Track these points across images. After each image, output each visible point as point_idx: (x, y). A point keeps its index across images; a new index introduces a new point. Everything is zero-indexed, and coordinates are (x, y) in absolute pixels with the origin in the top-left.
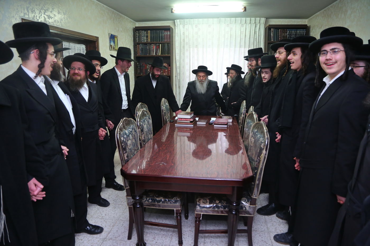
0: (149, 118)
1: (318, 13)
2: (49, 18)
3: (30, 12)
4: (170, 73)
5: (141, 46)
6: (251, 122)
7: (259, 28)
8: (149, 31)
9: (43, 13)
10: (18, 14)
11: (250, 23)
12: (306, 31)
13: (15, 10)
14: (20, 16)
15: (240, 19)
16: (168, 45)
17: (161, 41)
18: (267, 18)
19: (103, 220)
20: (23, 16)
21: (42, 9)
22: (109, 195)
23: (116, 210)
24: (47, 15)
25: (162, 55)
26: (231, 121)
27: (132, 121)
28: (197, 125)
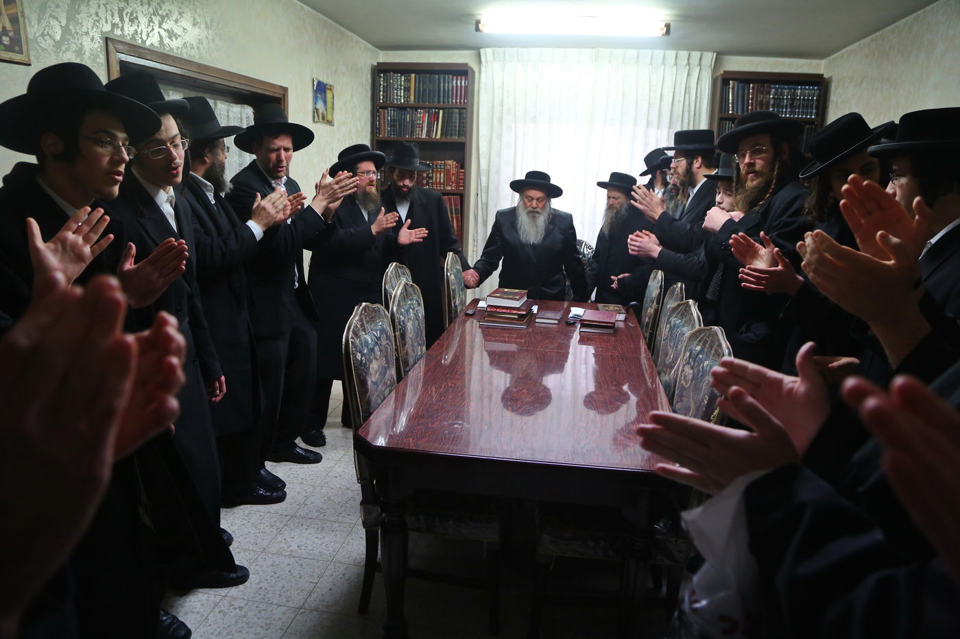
0: (419, 304)
1: (857, 44)
2: (170, 37)
3: (126, 20)
4: (463, 186)
5: (389, 115)
6: (683, 326)
7: (698, 78)
8: (413, 75)
9: (157, 23)
10: (97, 27)
11: (676, 64)
12: (820, 90)
13: (91, 15)
14: (102, 31)
15: (649, 52)
16: (460, 114)
17: (444, 102)
18: (720, 55)
19: (292, 559)
20: (109, 32)
21: (154, 14)
22: (305, 496)
23: (324, 535)
24: (165, 30)
25: (444, 140)
26: (622, 317)
27: (382, 312)
28: (537, 324)
